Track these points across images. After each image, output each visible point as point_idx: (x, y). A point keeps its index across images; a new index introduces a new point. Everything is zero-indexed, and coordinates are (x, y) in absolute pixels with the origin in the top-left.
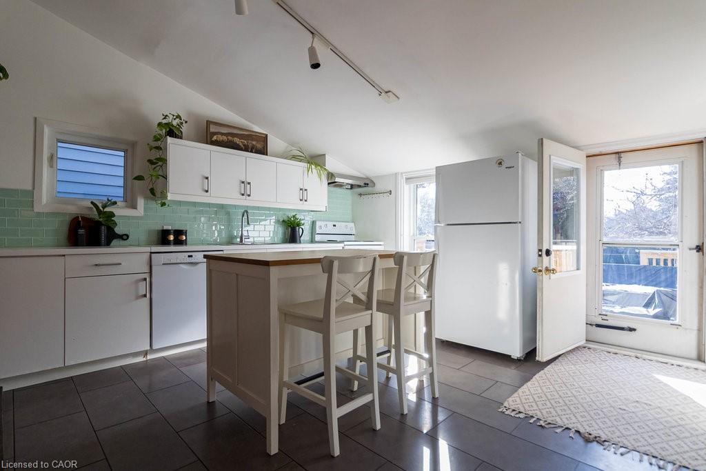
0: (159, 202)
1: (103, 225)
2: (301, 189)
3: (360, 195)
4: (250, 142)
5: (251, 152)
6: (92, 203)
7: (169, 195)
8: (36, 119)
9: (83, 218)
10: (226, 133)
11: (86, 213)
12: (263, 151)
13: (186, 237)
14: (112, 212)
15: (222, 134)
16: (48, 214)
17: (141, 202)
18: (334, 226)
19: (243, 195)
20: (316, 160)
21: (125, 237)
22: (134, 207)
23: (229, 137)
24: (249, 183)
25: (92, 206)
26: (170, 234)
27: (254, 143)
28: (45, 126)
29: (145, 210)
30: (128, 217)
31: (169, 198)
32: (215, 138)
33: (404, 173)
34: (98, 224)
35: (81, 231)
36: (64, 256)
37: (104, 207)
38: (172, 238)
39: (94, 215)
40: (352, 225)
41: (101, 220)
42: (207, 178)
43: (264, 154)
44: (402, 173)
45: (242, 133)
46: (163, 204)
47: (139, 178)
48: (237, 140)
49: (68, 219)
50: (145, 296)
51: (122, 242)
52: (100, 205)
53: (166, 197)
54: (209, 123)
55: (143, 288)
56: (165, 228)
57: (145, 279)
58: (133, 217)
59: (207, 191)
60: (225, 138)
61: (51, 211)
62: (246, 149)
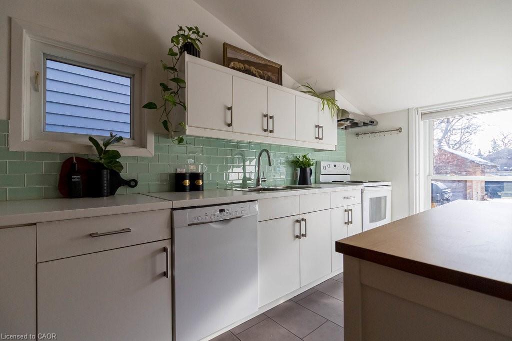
0: (176, 138)
1: (105, 168)
2: (316, 126)
3: (358, 134)
4: (265, 72)
6: (91, 139)
7: (187, 127)
8: (10, 19)
9: (77, 158)
10: (243, 60)
11: (82, 152)
13: (203, 181)
14: (117, 152)
15: (240, 61)
16: (31, 154)
17: (151, 139)
18: (335, 166)
19: (265, 130)
20: (327, 96)
21: (133, 184)
22: (143, 144)
23: (246, 65)
24: (272, 117)
25: (91, 144)
26: (186, 179)
27: (270, 74)
28: (24, 31)
29: (156, 148)
30: (136, 158)
31: (187, 133)
32: (232, 65)
33: (421, 108)
34: (99, 167)
35: (76, 178)
36: (35, 224)
37: (106, 145)
38: (187, 183)
39: (94, 155)
40: (348, 165)
41: (102, 161)
42: (230, 109)
44: (417, 109)
45: (258, 61)
46: (181, 141)
47: (150, 106)
48: (253, 69)
49: (59, 161)
50: (165, 274)
51: (130, 190)
52: (101, 143)
53: (184, 131)
54: (226, 46)
55: (161, 264)
56: (179, 171)
57: (165, 250)
58: (143, 159)
59: (230, 125)
60: (242, 66)
61: (33, 151)
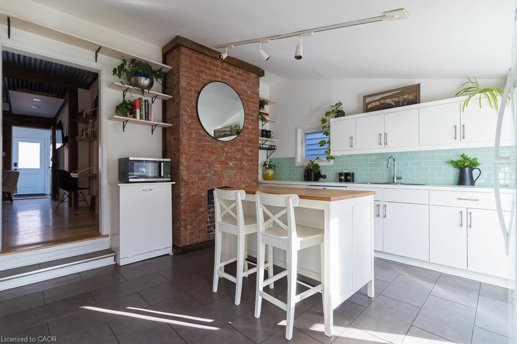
1: (313, 171)
4: (401, 97)
5: (403, 105)
8: (296, 127)
10: (378, 99)
12: (416, 101)
13: (353, 177)
15: (375, 101)
19: (381, 144)
21: (324, 177)
23: (381, 101)
24: (386, 134)
26: (342, 176)
27: (405, 97)
29: (334, 161)
30: (327, 166)
31: (331, 155)
32: (370, 106)
42: (352, 138)
43: (416, 103)
45: (393, 93)
48: (388, 101)
51: (323, 180)
54: (365, 97)
59: (353, 146)
60: (378, 103)
62: (397, 105)
